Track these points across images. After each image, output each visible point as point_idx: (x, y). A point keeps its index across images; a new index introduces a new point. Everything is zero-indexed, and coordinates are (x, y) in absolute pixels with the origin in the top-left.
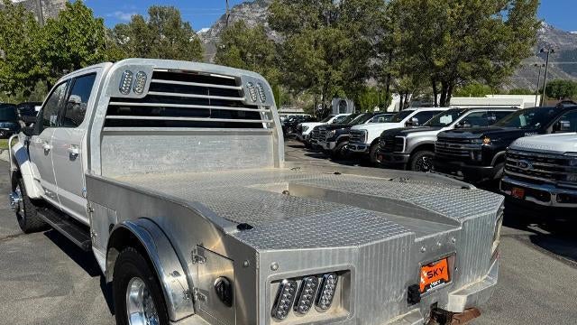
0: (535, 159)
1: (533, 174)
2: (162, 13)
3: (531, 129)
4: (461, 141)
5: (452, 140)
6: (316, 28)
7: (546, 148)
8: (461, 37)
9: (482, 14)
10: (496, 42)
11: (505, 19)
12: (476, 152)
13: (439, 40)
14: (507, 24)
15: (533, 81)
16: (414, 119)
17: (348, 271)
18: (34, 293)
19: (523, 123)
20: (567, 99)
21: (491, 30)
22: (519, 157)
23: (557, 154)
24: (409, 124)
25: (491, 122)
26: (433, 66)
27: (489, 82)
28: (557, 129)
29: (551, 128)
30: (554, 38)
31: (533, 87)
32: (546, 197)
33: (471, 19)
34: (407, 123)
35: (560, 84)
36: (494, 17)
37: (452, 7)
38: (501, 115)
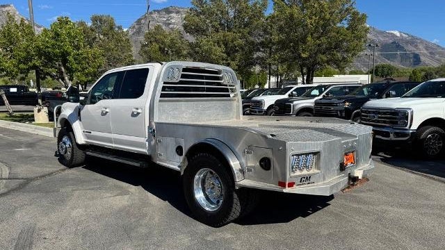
0: (379, 113)
1: (378, 122)
2: (101, 20)
3: (372, 96)
4: (331, 104)
5: (325, 104)
6: (218, 32)
7: (385, 106)
8: (318, 38)
9: (331, 23)
10: (341, 41)
11: (346, 26)
12: (341, 111)
13: (304, 40)
14: (347, 29)
15: (365, 66)
16: (294, 93)
17: (319, 152)
18: (109, 195)
19: (366, 93)
20: (389, 77)
21: (338, 33)
22: (369, 113)
23: (391, 109)
24: (291, 95)
25: (346, 93)
26: (300, 57)
27: (338, 67)
28: (388, 96)
29: (385, 96)
30: (375, 36)
31: (364, 69)
32: (387, 135)
33: (324, 26)
34: (289, 95)
35: (383, 67)
36: (339, 25)
37: (311, 18)
38: (352, 89)
